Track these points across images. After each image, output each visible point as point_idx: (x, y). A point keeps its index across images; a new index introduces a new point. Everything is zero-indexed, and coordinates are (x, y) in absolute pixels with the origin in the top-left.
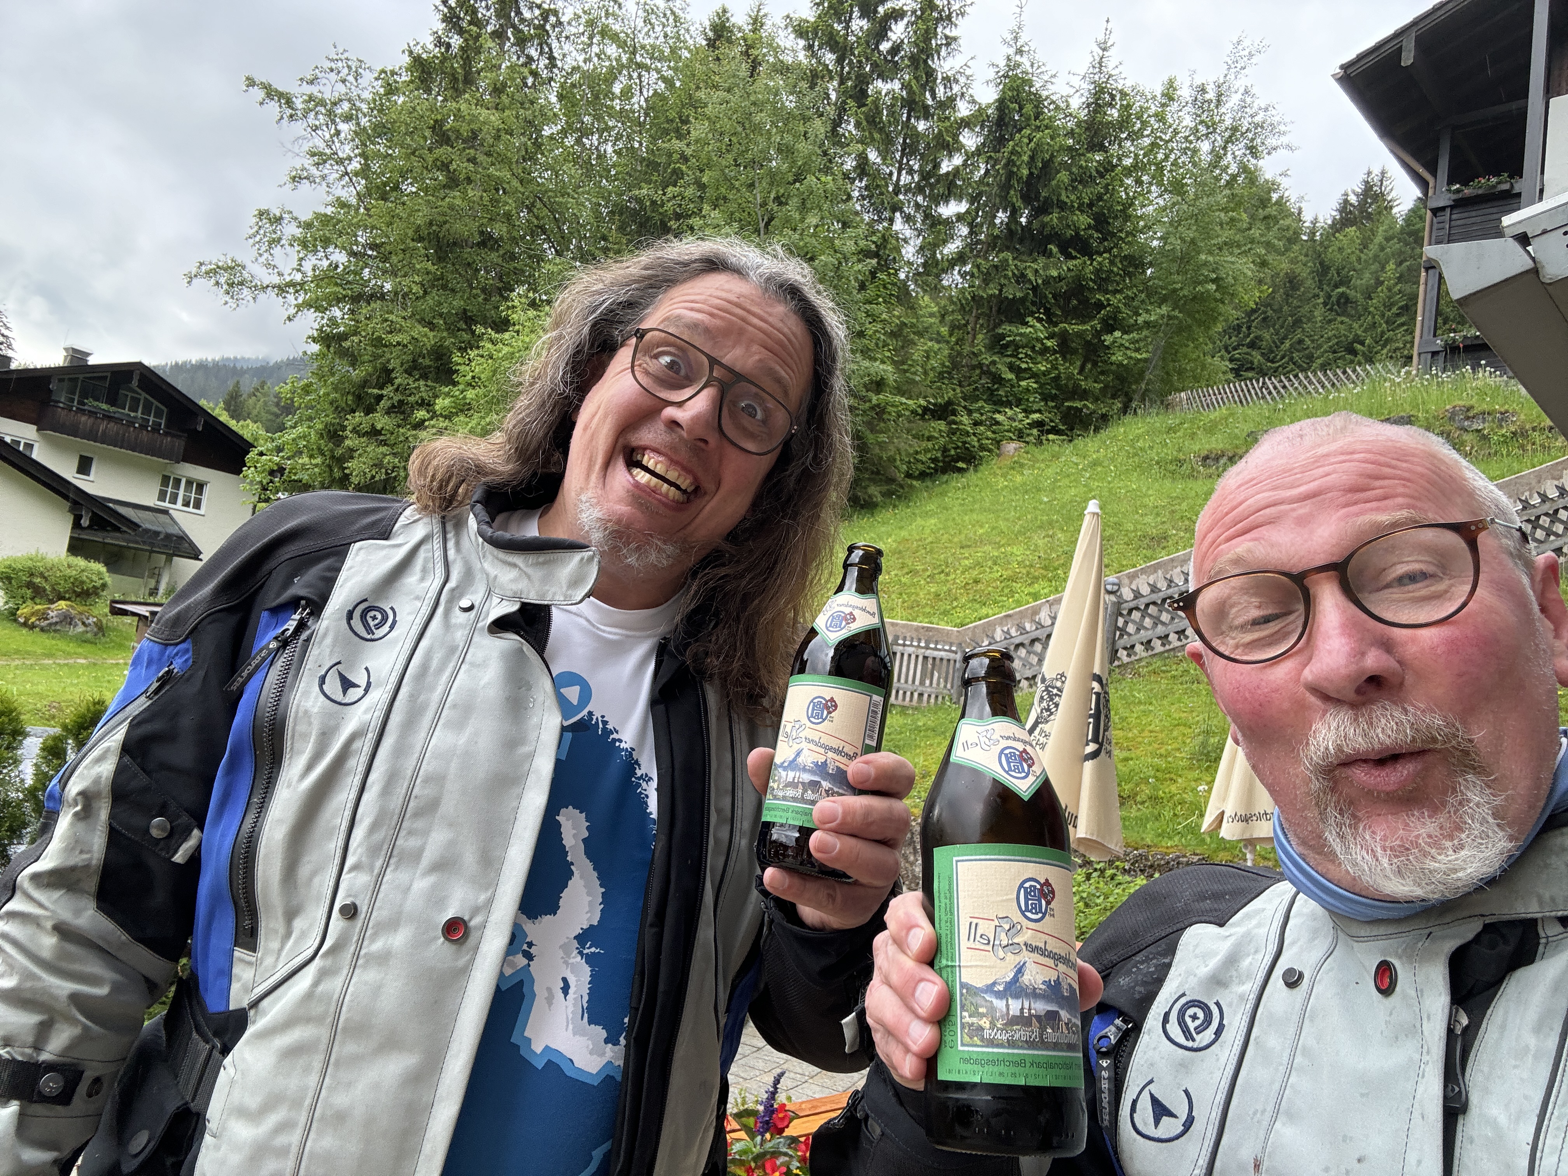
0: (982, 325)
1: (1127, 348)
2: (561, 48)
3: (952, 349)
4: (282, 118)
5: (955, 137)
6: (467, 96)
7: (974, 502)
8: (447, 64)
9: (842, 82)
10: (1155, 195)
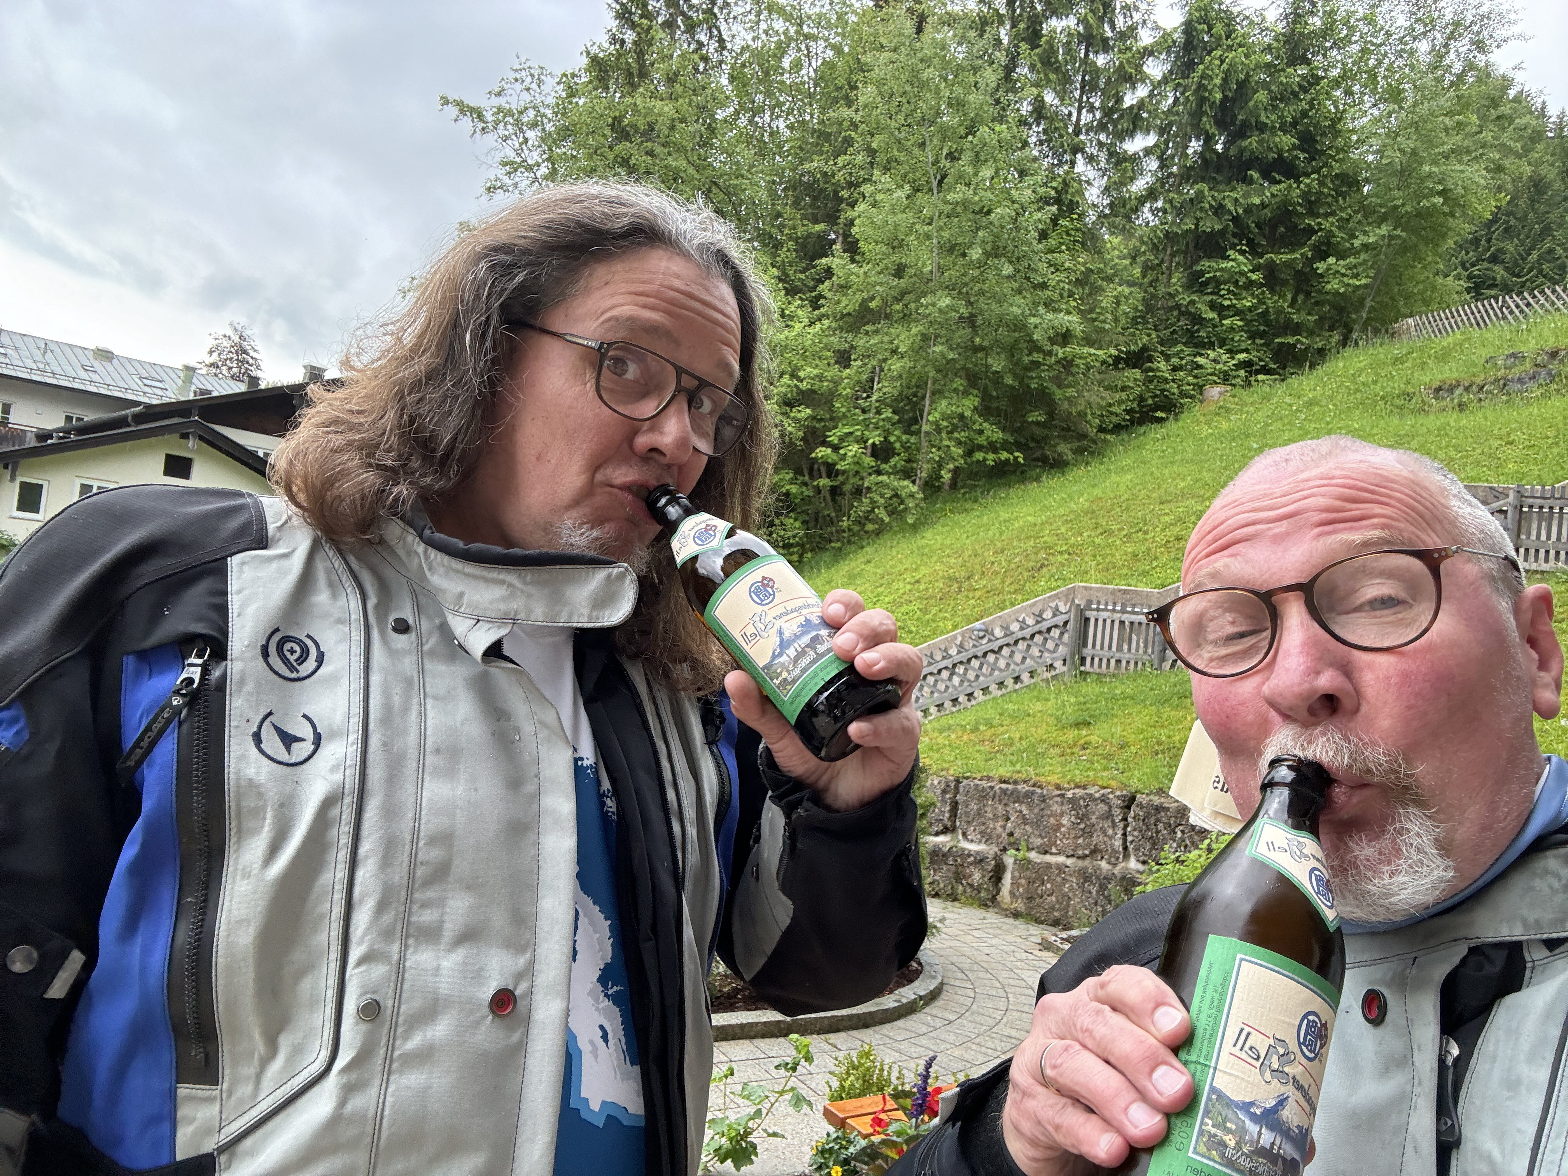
0: (1178, 264)
1: (1344, 275)
2: (730, 29)
3: (1146, 292)
4: (475, 132)
5: (1139, 68)
6: (641, 90)
7: (1175, 452)
8: (622, 60)
9: (1013, 26)
10: (1368, 105)
